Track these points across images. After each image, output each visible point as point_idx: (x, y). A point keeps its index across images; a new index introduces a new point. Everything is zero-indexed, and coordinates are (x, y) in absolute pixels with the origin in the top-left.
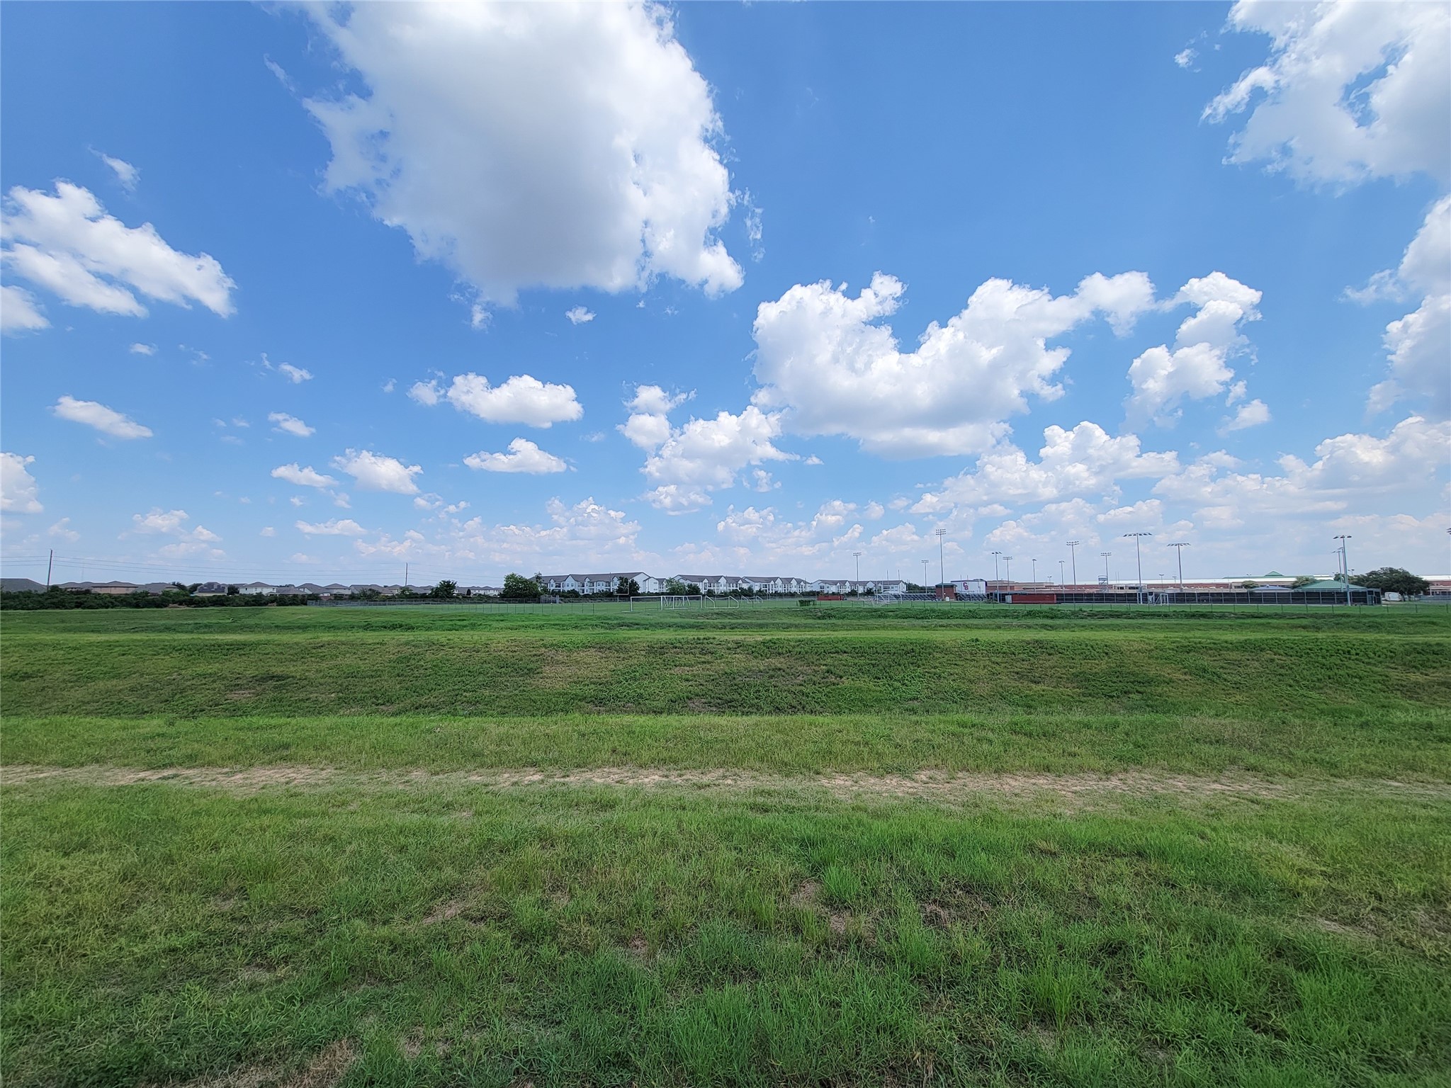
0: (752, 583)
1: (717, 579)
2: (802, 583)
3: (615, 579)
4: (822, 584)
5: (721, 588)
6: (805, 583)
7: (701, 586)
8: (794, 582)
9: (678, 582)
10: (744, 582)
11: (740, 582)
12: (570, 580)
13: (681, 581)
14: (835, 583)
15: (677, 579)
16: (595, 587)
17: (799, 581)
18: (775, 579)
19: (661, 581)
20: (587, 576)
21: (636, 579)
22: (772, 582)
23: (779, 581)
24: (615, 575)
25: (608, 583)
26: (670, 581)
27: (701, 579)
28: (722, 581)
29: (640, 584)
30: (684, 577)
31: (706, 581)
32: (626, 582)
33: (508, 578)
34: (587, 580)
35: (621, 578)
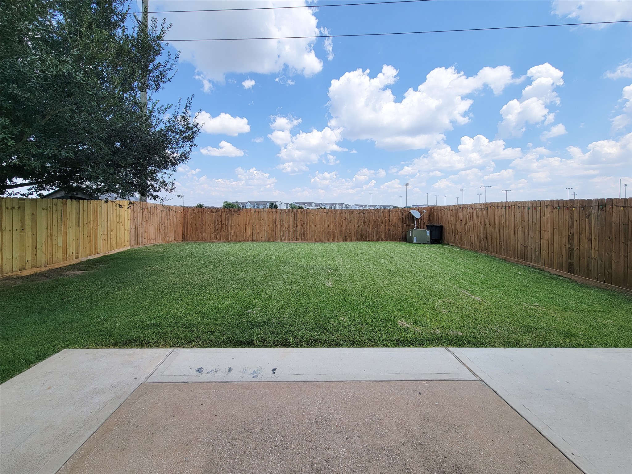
0: (326, 206)
1: (311, 204)
2: (348, 206)
3: (268, 204)
4: (356, 206)
5: (312, 208)
6: (349, 205)
7: (304, 206)
8: (344, 205)
9: (294, 205)
10: (322, 205)
11: (321, 205)
12: (248, 204)
13: (296, 204)
14: (362, 206)
15: (294, 204)
16: (259, 207)
17: (346, 205)
18: (336, 204)
19: (287, 204)
20: (256, 202)
21: (277, 203)
22: (335, 205)
23: (337, 205)
24: (268, 202)
25: (265, 205)
26: (291, 205)
27: (304, 204)
28: (313, 205)
29: (278, 205)
30: (296, 203)
31: (306, 204)
32: (273, 205)
33: (224, 203)
34: (256, 204)
35: (271, 203)
